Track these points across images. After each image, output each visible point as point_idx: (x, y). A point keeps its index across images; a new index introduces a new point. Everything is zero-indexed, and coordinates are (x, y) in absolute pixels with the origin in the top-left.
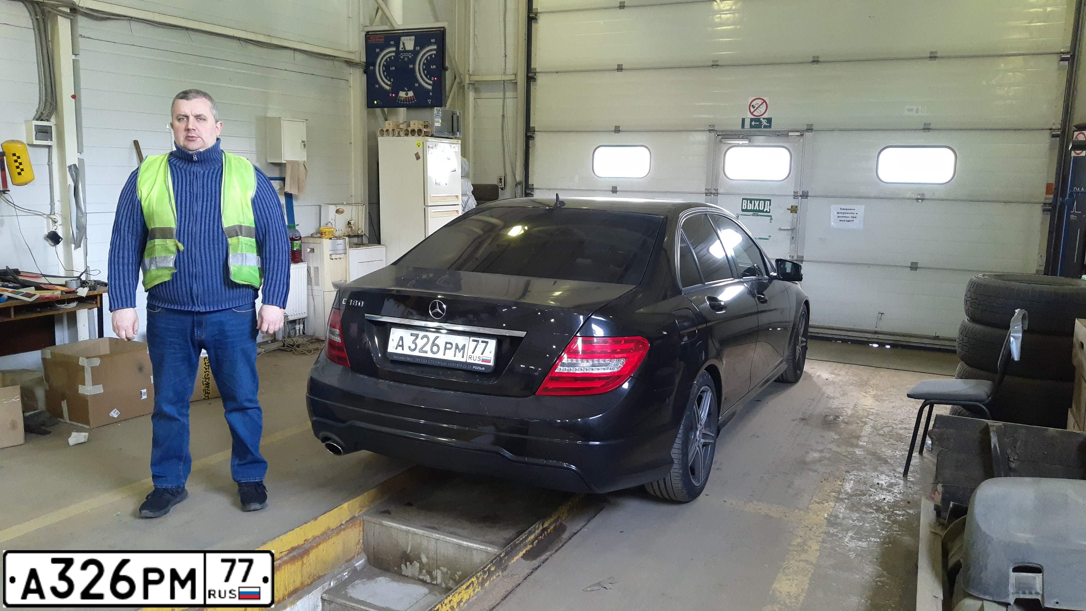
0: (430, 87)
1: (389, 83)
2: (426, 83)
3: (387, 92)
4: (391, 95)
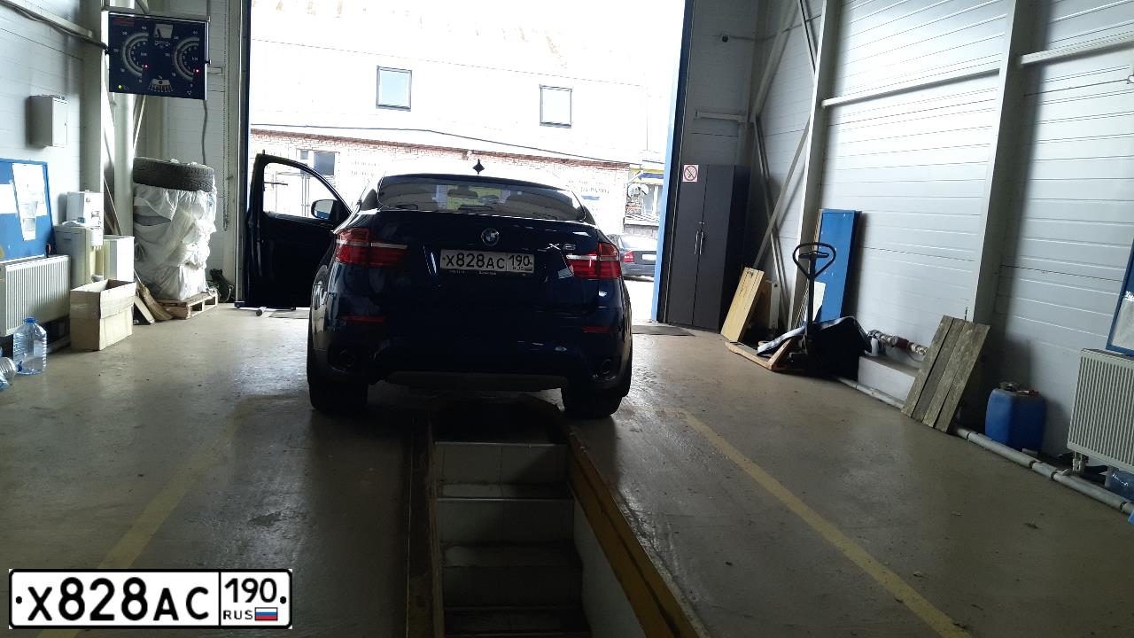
0: (191, 79)
1: (141, 70)
2: (187, 74)
3: (139, 78)
4: (140, 81)
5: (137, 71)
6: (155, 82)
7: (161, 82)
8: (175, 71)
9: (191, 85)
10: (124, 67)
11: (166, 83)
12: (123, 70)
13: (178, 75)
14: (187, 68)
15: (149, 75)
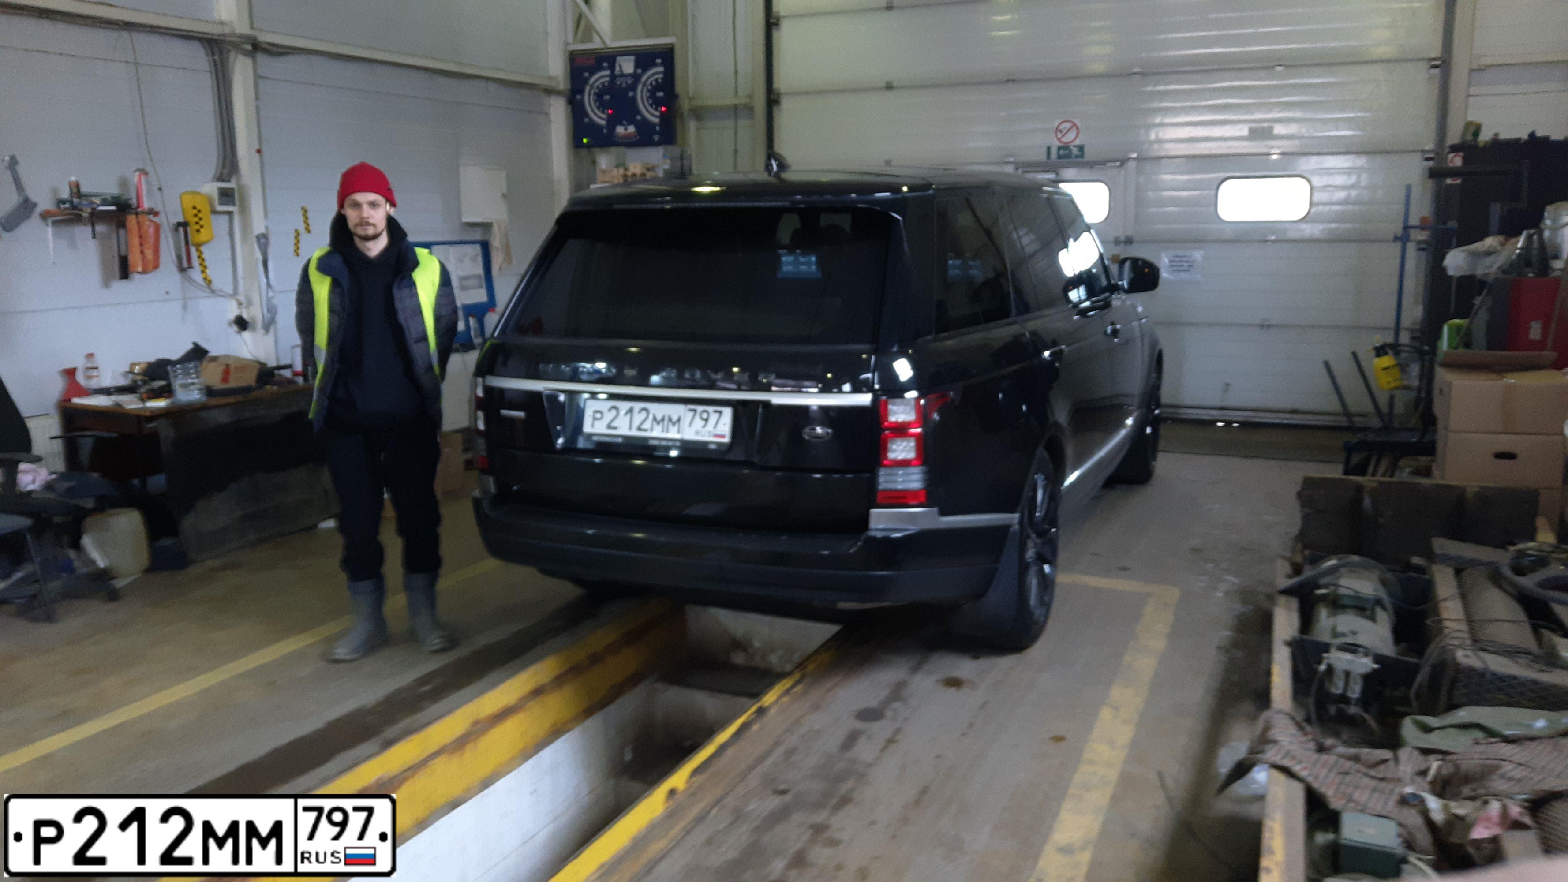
1: (603, 116)
2: (652, 115)
3: (601, 128)
4: (605, 131)
5: (599, 118)
6: (620, 130)
7: (626, 129)
8: (639, 112)
9: (658, 128)
10: (587, 116)
11: (631, 129)
12: (586, 120)
13: (643, 117)
14: (652, 107)
15: (613, 123)
